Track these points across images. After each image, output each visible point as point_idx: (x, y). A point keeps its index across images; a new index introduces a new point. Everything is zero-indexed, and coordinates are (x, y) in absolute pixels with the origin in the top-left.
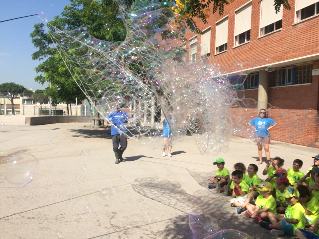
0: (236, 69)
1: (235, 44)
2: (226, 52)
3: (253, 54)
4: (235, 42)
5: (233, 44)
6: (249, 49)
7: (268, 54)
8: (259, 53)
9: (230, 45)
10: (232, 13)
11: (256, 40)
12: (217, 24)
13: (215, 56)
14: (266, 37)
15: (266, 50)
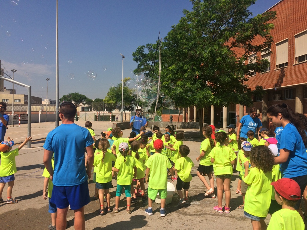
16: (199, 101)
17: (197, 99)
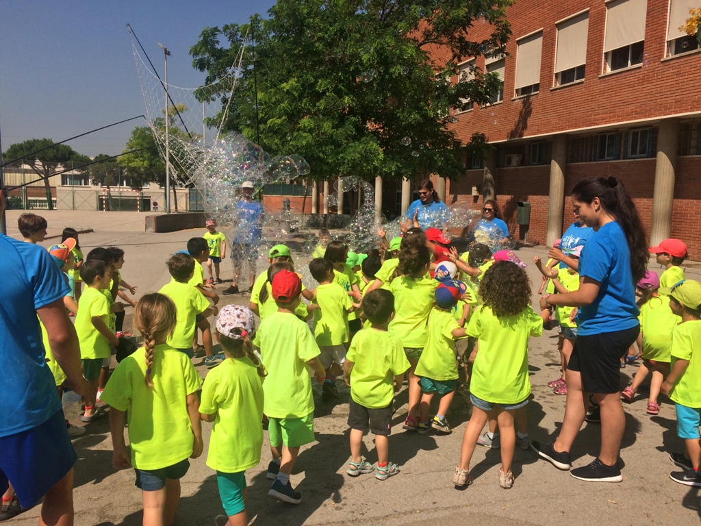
0: (607, 120)
1: (605, 69)
2: (582, 83)
3: (650, 91)
4: (605, 64)
5: (599, 68)
6: (641, 81)
7: (685, 93)
8: (664, 91)
9: (593, 69)
10: (599, 6)
11: (657, 64)
12: (561, 26)
13: (552, 91)
14: (682, 60)
15: (680, 84)
16: (350, 167)
17: (346, 161)
